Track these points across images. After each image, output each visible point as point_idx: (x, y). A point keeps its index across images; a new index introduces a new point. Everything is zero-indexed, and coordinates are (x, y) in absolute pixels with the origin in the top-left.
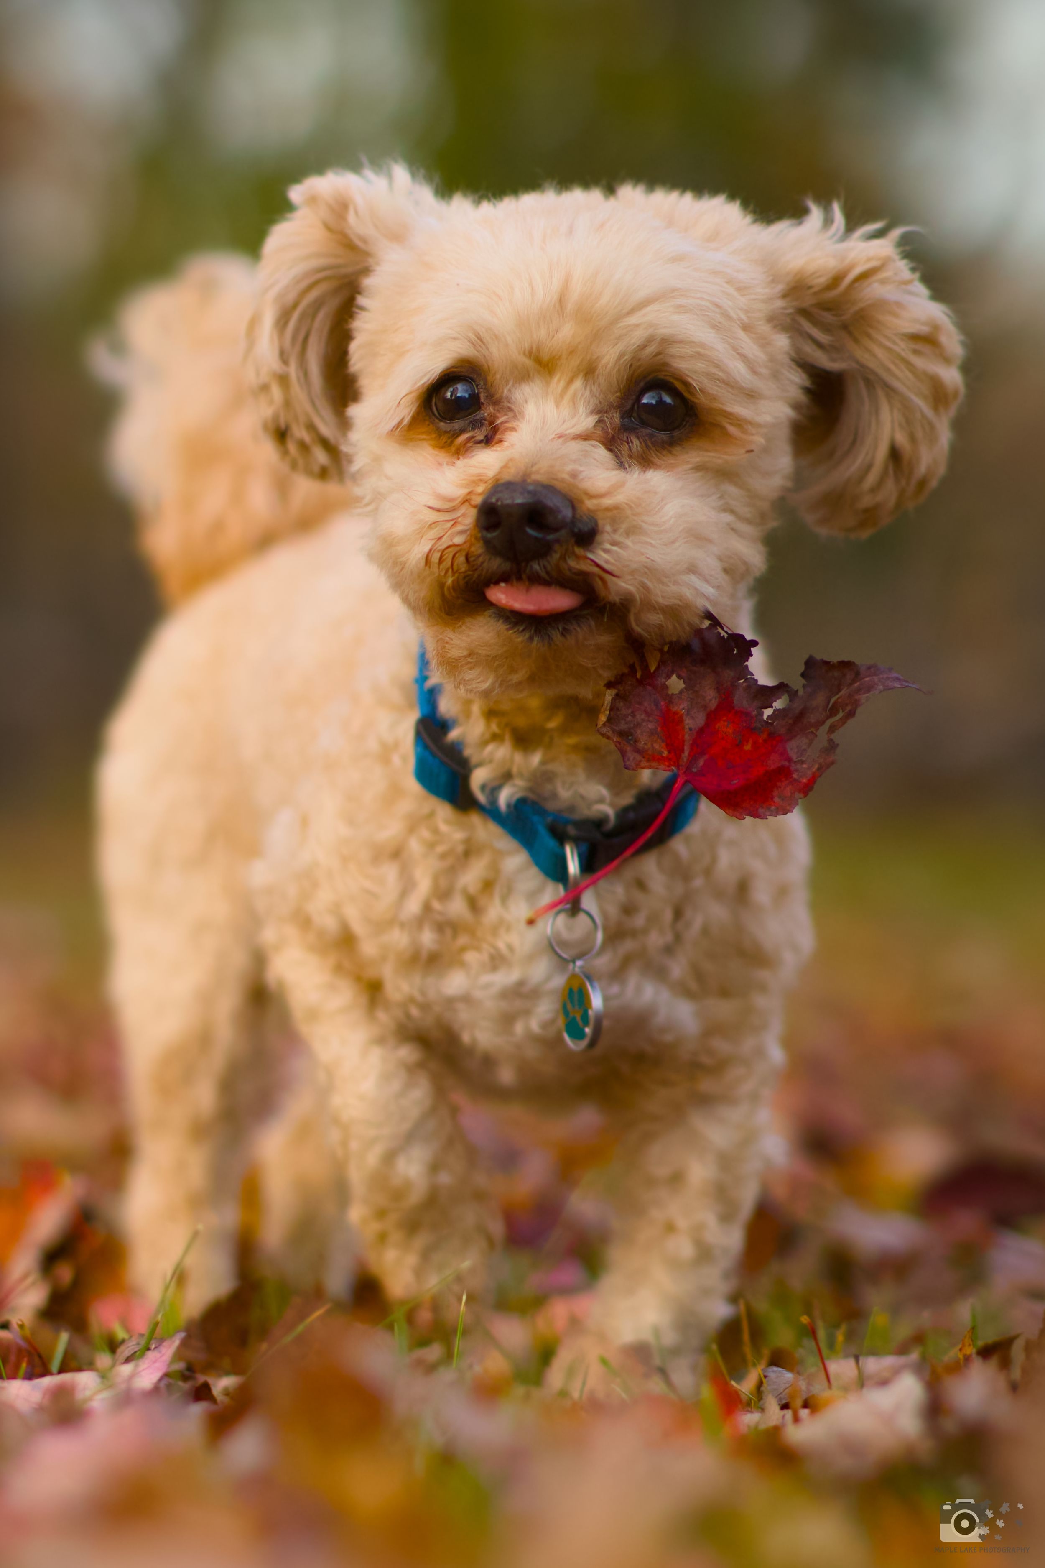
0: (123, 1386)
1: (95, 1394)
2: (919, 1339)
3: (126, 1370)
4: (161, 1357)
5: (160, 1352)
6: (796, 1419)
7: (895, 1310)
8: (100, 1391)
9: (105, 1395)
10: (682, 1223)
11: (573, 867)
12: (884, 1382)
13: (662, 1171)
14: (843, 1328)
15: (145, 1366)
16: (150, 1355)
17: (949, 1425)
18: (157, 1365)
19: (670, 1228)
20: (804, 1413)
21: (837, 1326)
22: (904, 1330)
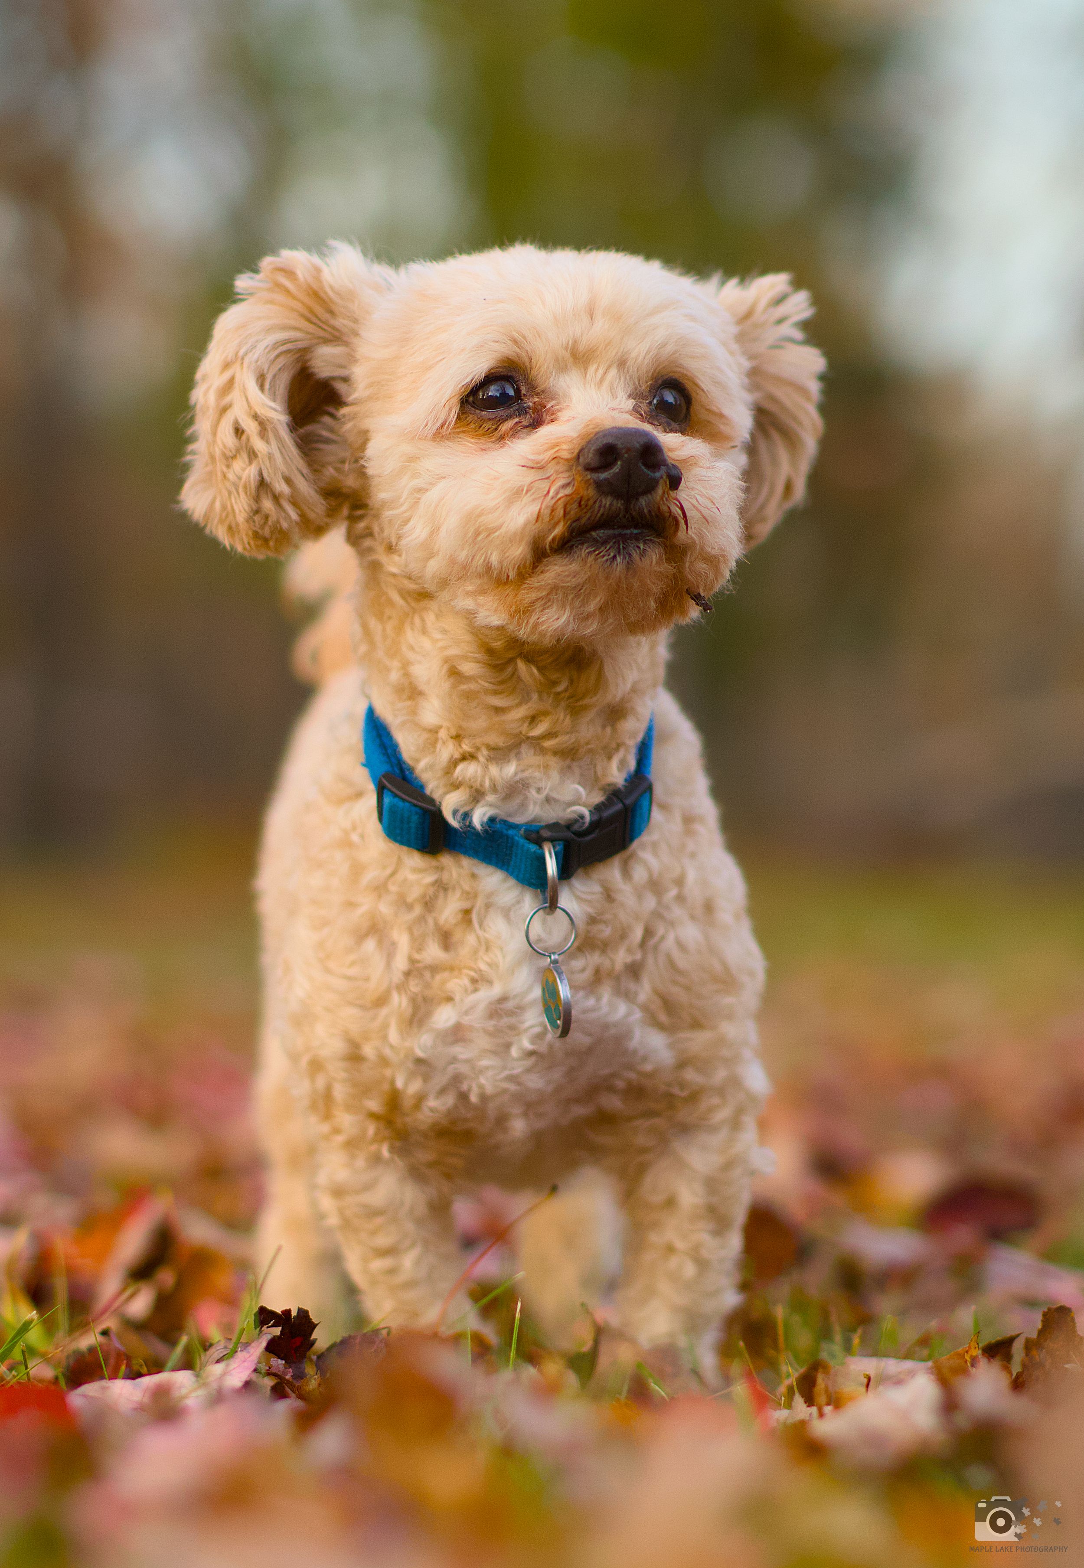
0: (215, 1386)
1: (191, 1392)
2: (925, 1341)
3: (218, 1369)
4: (250, 1356)
5: (249, 1352)
6: (821, 1415)
7: (903, 1313)
8: (195, 1390)
9: (201, 1393)
10: (680, 1245)
11: (552, 867)
12: (898, 1381)
13: (658, 1198)
14: (860, 1331)
15: (235, 1365)
16: (240, 1355)
17: (962, 1421)
18: (246, 1364)
19: (670, 1249)
20: (828, 1409)
21: (854, 1330)
22: (910, 1333)
